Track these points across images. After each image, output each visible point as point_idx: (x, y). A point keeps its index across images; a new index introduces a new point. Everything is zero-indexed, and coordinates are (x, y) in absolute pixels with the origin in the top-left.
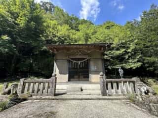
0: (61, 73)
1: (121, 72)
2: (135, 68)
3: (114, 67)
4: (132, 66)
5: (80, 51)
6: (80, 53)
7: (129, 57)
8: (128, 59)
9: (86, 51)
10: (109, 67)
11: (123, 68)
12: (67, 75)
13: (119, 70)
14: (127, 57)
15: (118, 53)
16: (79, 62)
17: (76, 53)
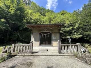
1: (70, 40)
2: (78, 38)
3: (66, 37)
4: (76, 37)
6: (46, 29)
7: (75, 31)
8: (74, 33)
10: (63, 37)
11: (71, 38)
12: (39, 42)
13: (69, 39)
14: (73, 31)
16: (46, 34)
17: (44, 29)
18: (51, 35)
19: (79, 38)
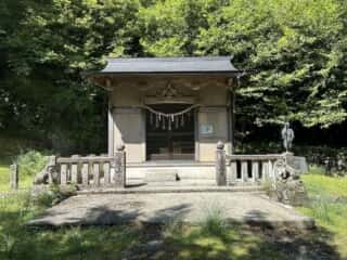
0: (126, 139)
2: (326, 126)
3: (272, 121)
4: (322, 119)
5: (173, 87)
6: (174, 91)
9: (188, 85)
10: (258, 122)
11: (296, 125)
12: (143, 146)
13: (284, 131)
14: (315, 90)
15: (287, 78)
16: (173, 116)
17: (165, 92)
18: (192, 118)
19: (334, 127)
